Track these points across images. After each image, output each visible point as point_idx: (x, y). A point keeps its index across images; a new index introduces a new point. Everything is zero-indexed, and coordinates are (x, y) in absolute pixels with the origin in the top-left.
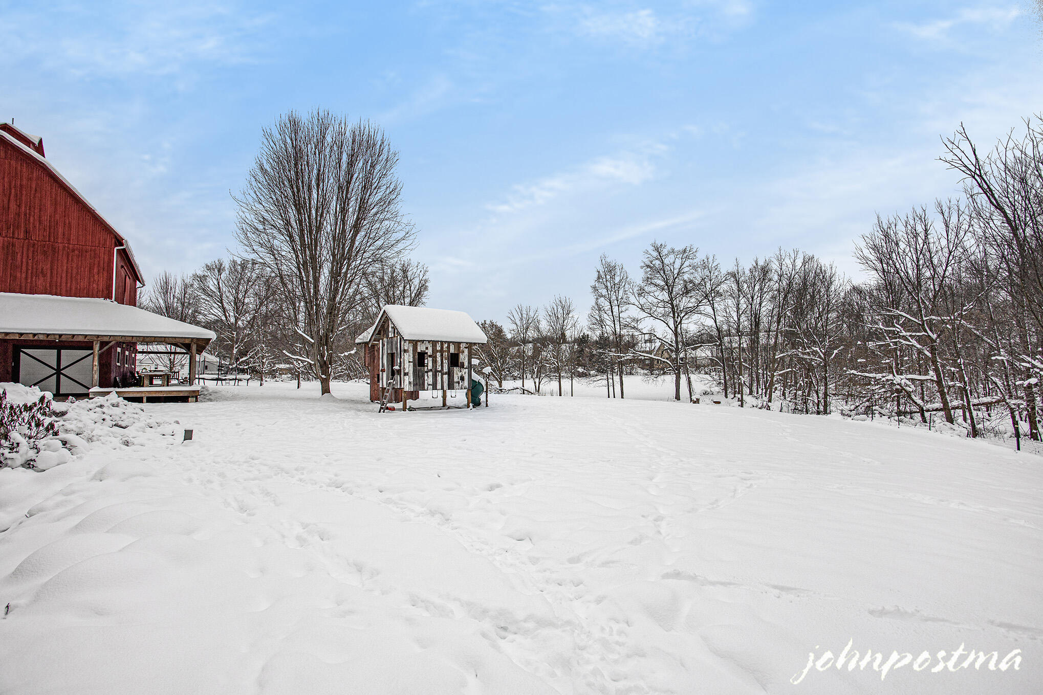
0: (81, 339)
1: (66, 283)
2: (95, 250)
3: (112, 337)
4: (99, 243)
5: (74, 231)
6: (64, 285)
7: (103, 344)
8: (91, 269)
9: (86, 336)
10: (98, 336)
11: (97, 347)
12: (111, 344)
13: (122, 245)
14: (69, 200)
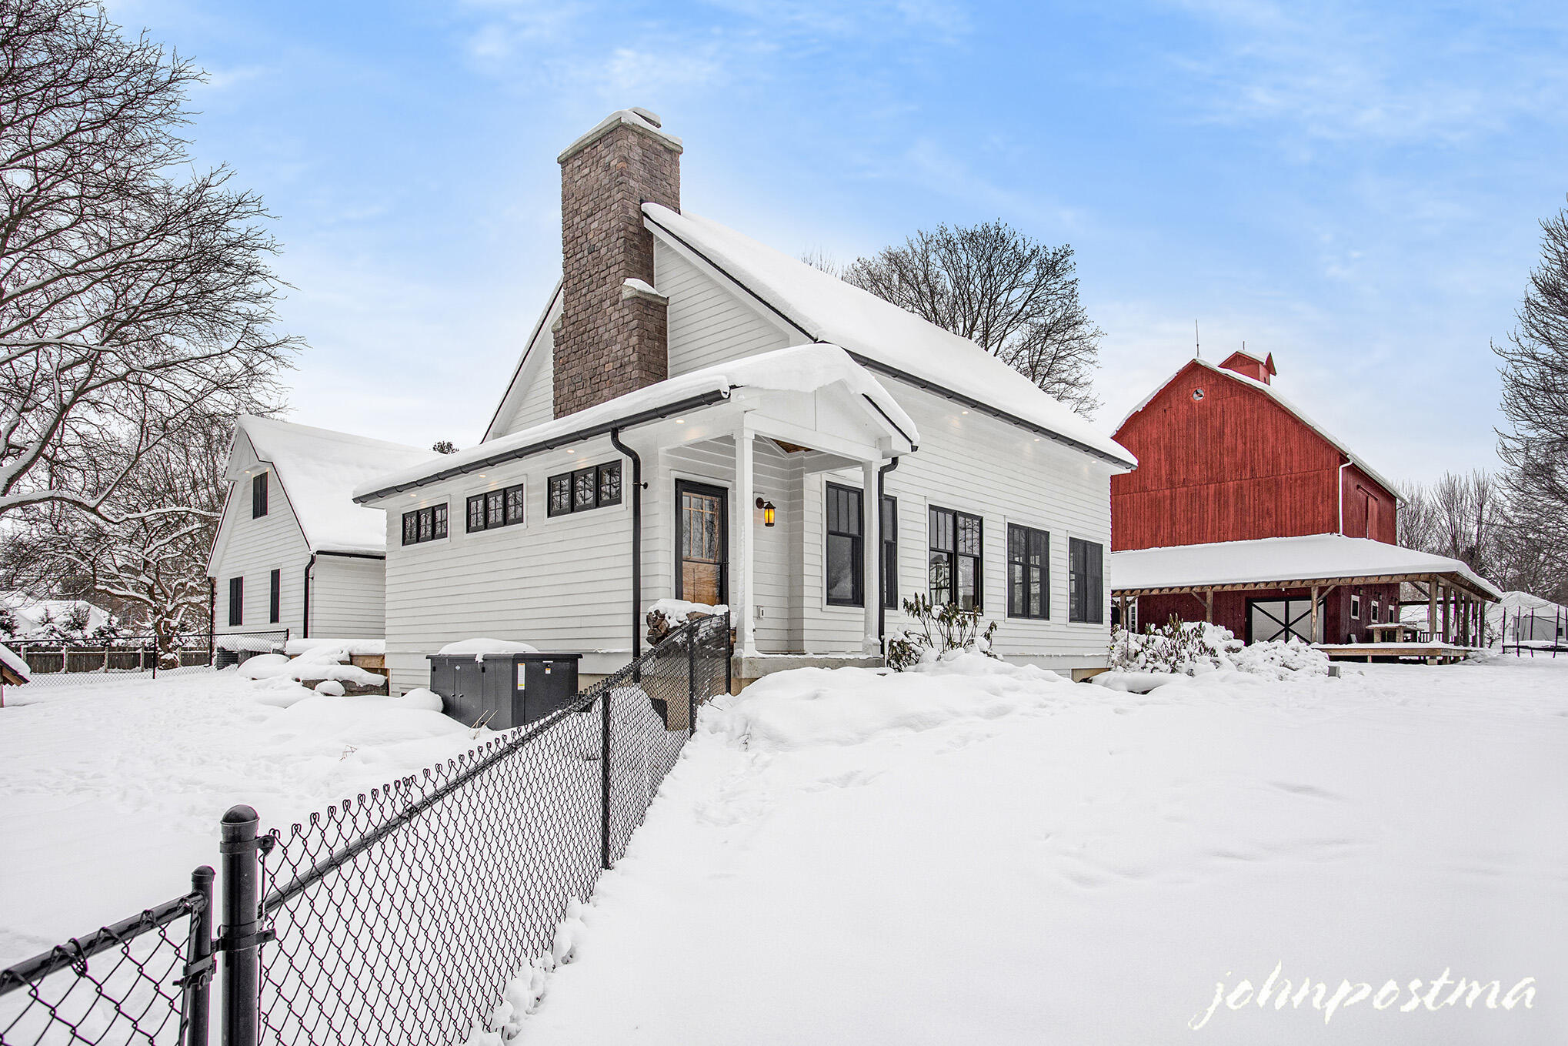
0: (1298, 585)
1: (1291, 520)
2: (1318, 475)
3: (1330, 581)
4: (1322, 466)
5: (1296, 458)
6: (1288, 522)
7: (1322, 590)
8: (1314, 498)
9: (1303, 581)
10: (1315, 580)
11: (1315, 594)
12: (1329, 590)
13: (1348, 461)
14: (1289, 422)
